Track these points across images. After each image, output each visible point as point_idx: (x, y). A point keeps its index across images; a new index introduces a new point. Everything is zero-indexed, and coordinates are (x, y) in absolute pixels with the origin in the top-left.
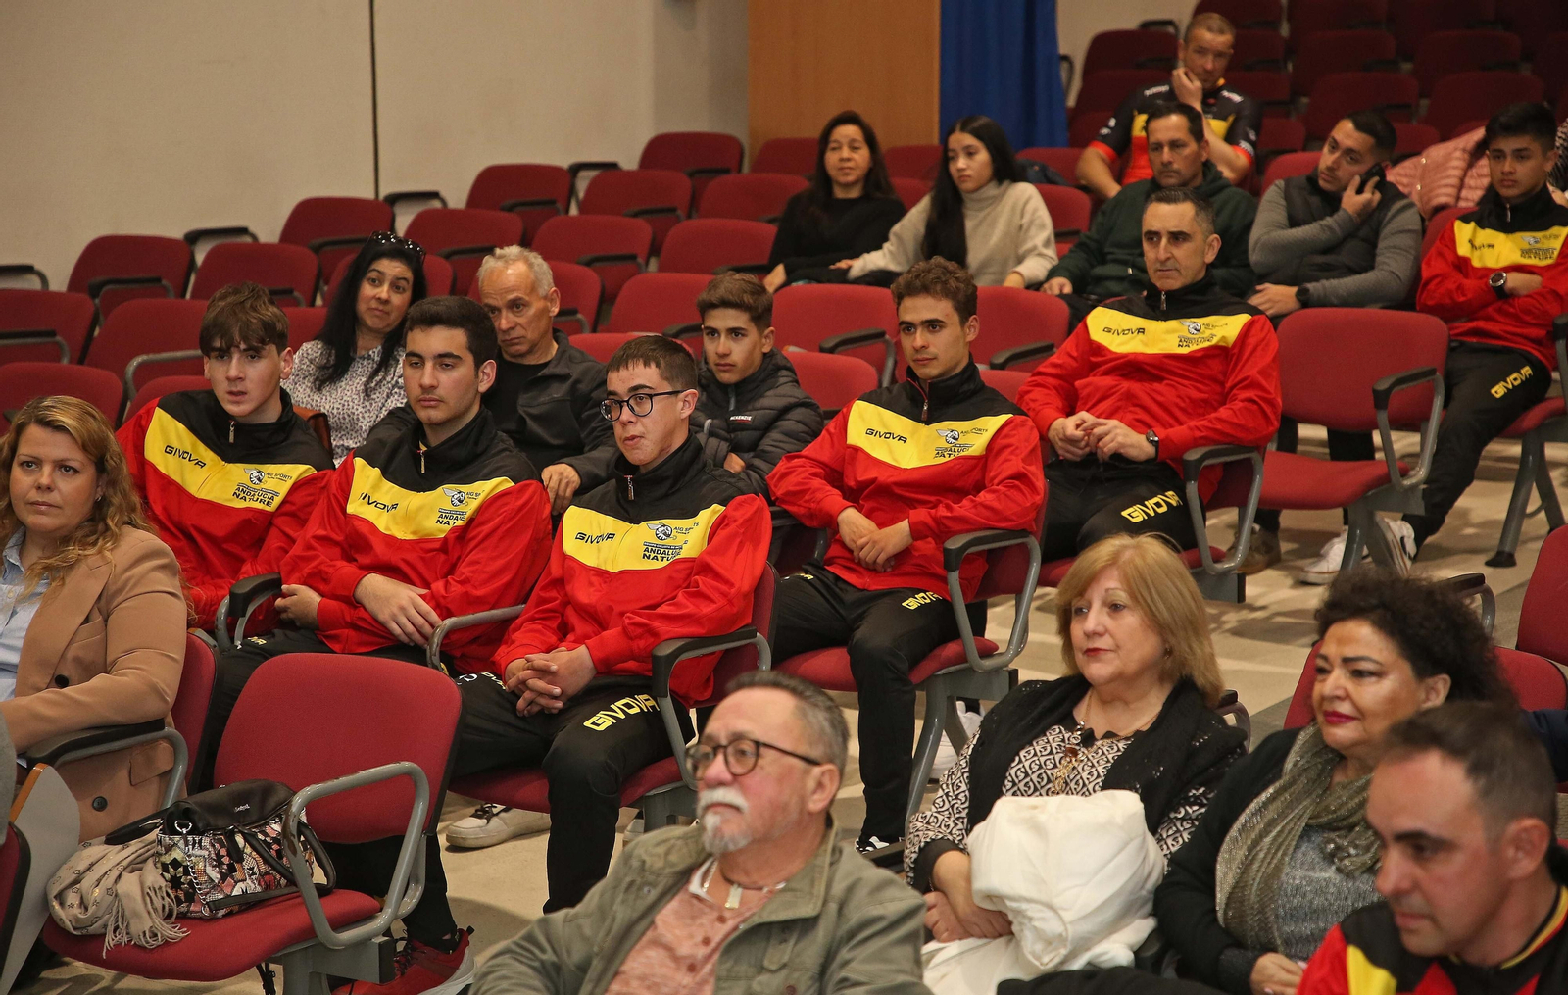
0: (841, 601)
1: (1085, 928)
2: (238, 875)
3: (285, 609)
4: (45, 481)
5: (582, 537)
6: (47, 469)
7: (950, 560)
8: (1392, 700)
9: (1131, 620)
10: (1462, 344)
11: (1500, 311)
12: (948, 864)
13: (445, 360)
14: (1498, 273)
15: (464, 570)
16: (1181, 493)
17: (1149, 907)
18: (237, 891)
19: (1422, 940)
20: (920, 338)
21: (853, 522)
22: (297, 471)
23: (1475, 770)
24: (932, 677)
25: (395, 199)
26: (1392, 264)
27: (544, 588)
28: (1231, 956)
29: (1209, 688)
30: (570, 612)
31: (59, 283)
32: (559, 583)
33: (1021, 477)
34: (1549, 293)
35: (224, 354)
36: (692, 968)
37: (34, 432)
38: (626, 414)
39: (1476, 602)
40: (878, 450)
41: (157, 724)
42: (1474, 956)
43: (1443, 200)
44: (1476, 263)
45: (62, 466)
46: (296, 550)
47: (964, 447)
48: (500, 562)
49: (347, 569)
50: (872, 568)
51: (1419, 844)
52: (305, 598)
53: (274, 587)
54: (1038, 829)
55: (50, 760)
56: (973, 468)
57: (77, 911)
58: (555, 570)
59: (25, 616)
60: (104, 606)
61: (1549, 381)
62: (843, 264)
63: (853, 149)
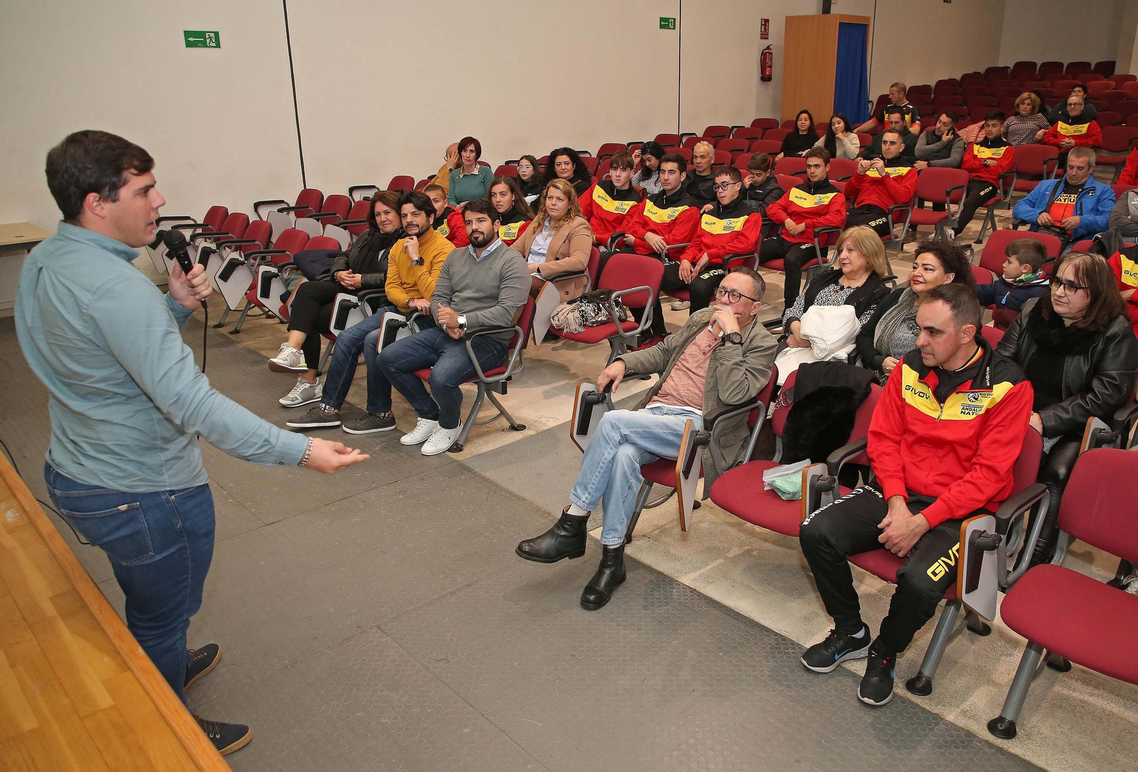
0: (784, 246)
1: (833, 347)
2: (600, 315)
3: (626, 241)
4: (554, 203)
5: (706, 223)
6: (555, 199)
7: (816, 235)
8: (936, 279)
9: (854, 254)
10: (973, 179)
11: (985, 170)
12: (794, 324)
13: (671, 171)
14: (985, 160)
15: (674, 231)
16: (887, 218)
17: (854, 341)
18: (599, 319)
19: (929, 361)
20: (813, 169)
21: (789, 222)
22: (632, 203)
23: (953, 307)
24: (808, 268)
25: (683, 135)
26: (955, 155)
27: (696, 238)
28: (877, 357)
29: (880, 274)
30: (702, 245)
31: (594, 155)
32: (700, 236)
33: (838, 211)
34: (999, 166)
35: (616, 169)
36: (704, 354)
37: (552, 189)
38: (720, 190)
39: (968, 253)
40: (798, 202)
41: (582, 272)
42: (947, 367)
43: (972, 140)
44: (979, 157)
45: (559, 198)
46: (630, 225)
47: (823, 202)
48: (684, 230)
49: (642, 230)
50: (793, 236)
51: (932, 331)
52: (631, 238)
53: (623, 235)
54: (821, 316)
55: (551, 281)
56: (825, 208)
57: (557, 322)
58: (699, 233)
59: (549, 240)
60: (569, 238)
61: (996, 192)
62: (800, 153)
63: (806, 120)
